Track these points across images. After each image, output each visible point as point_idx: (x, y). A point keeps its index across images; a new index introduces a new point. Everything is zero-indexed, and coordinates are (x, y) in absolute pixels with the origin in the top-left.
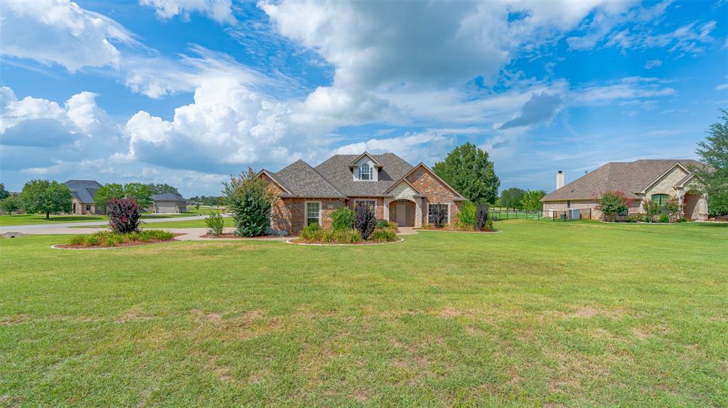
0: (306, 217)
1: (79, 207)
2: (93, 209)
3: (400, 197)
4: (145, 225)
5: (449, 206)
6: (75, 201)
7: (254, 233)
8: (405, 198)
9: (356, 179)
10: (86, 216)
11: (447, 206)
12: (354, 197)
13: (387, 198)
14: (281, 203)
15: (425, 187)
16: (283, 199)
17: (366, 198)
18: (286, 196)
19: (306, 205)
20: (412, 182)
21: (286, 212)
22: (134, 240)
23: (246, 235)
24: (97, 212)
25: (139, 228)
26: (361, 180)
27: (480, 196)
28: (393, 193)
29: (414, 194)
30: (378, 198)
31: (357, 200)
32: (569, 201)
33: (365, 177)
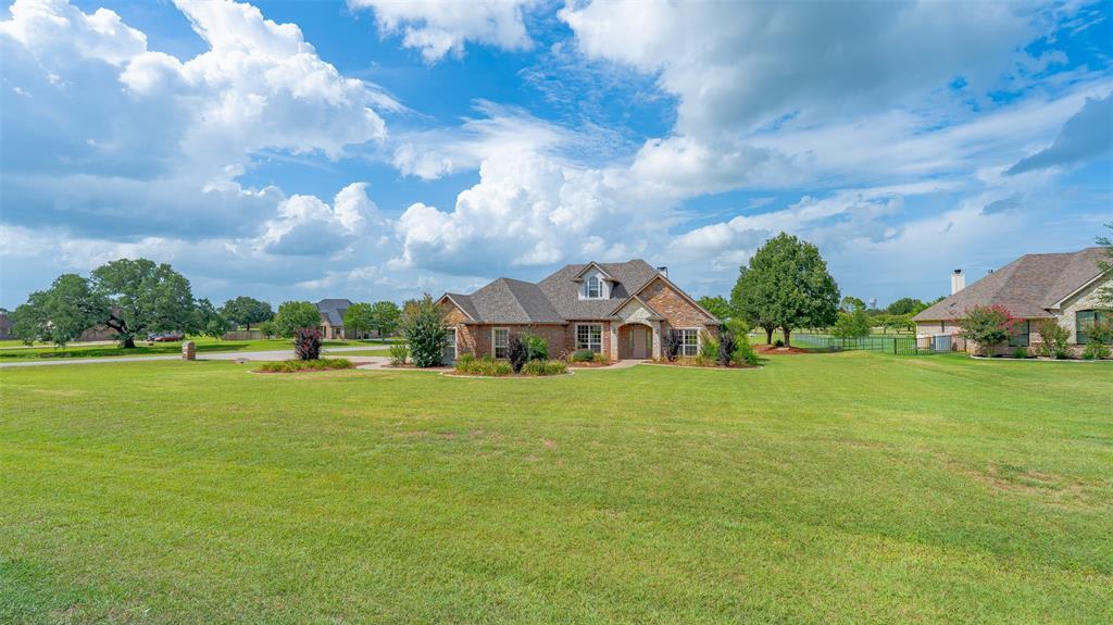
0: (494, 347)
1: (329, 330)
2: (343, 332)
3: (631, 320)
4: (328, 353)
5: (699, 332)
6: (325, 324)
7: (426, 363)
8: (638, 321)
9: (581, 297)
10: (335, 341)
11: (696, 331)
12: (575, 321)
13: (615, 321)
14: (466, 330)
15: (665, 306)
16: (468, 325)
17: (591, 321)
18: (469, 322)
19: (493, 332)
20: (647, 300)
21: (470, 340)
22: (312, 367)
23: (419, 365)
24: (347, 337)
25: (320, 356)
26: (588, 298)
27: (799, 313)
28: (622, 315)
29: (649, 315)
30: (605, 321)
31: (580, 324)
32: (942, 322)
33: (593, 294)
